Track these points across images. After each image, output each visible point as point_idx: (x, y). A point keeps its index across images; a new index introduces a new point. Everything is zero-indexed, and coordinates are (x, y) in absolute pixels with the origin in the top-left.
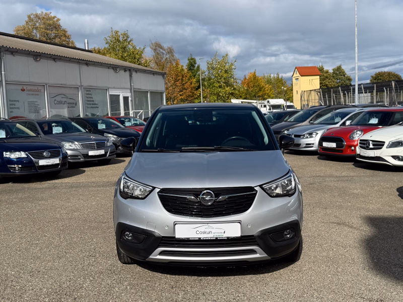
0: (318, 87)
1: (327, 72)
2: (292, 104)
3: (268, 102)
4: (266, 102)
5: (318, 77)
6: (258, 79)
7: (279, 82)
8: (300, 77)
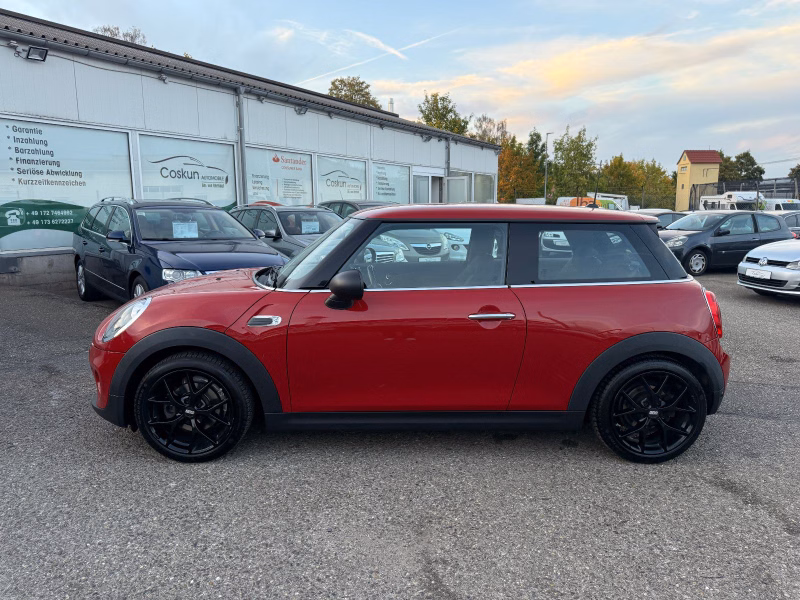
0: (716, 180)
5: (718, 166)
6: (625, 166)
7: (655, 171)
8: (689, 165)
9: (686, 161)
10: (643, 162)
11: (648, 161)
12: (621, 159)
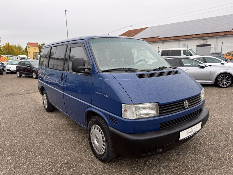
0: (38, 51)
1: (39, 45)
2: (29, 57)
3: (19, 56)
4: (18, 56)
5: (38, 47)
6: (10, 47)
7: (20, 48)
8: (30, 47)
9: (29, 46)
10: (16, 45)
11: (17, 45)
12: (9, 44)
